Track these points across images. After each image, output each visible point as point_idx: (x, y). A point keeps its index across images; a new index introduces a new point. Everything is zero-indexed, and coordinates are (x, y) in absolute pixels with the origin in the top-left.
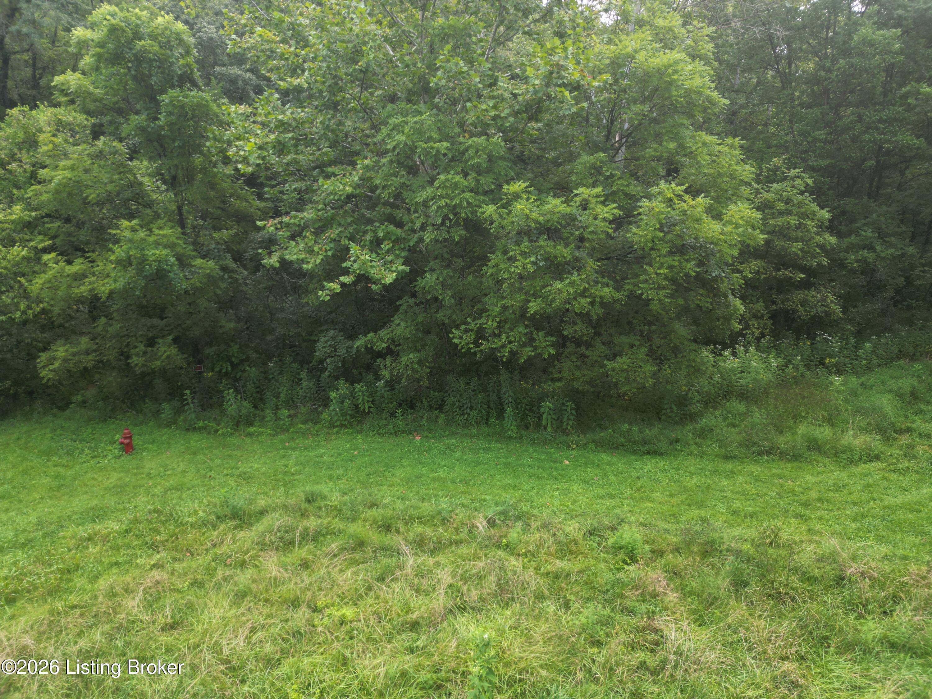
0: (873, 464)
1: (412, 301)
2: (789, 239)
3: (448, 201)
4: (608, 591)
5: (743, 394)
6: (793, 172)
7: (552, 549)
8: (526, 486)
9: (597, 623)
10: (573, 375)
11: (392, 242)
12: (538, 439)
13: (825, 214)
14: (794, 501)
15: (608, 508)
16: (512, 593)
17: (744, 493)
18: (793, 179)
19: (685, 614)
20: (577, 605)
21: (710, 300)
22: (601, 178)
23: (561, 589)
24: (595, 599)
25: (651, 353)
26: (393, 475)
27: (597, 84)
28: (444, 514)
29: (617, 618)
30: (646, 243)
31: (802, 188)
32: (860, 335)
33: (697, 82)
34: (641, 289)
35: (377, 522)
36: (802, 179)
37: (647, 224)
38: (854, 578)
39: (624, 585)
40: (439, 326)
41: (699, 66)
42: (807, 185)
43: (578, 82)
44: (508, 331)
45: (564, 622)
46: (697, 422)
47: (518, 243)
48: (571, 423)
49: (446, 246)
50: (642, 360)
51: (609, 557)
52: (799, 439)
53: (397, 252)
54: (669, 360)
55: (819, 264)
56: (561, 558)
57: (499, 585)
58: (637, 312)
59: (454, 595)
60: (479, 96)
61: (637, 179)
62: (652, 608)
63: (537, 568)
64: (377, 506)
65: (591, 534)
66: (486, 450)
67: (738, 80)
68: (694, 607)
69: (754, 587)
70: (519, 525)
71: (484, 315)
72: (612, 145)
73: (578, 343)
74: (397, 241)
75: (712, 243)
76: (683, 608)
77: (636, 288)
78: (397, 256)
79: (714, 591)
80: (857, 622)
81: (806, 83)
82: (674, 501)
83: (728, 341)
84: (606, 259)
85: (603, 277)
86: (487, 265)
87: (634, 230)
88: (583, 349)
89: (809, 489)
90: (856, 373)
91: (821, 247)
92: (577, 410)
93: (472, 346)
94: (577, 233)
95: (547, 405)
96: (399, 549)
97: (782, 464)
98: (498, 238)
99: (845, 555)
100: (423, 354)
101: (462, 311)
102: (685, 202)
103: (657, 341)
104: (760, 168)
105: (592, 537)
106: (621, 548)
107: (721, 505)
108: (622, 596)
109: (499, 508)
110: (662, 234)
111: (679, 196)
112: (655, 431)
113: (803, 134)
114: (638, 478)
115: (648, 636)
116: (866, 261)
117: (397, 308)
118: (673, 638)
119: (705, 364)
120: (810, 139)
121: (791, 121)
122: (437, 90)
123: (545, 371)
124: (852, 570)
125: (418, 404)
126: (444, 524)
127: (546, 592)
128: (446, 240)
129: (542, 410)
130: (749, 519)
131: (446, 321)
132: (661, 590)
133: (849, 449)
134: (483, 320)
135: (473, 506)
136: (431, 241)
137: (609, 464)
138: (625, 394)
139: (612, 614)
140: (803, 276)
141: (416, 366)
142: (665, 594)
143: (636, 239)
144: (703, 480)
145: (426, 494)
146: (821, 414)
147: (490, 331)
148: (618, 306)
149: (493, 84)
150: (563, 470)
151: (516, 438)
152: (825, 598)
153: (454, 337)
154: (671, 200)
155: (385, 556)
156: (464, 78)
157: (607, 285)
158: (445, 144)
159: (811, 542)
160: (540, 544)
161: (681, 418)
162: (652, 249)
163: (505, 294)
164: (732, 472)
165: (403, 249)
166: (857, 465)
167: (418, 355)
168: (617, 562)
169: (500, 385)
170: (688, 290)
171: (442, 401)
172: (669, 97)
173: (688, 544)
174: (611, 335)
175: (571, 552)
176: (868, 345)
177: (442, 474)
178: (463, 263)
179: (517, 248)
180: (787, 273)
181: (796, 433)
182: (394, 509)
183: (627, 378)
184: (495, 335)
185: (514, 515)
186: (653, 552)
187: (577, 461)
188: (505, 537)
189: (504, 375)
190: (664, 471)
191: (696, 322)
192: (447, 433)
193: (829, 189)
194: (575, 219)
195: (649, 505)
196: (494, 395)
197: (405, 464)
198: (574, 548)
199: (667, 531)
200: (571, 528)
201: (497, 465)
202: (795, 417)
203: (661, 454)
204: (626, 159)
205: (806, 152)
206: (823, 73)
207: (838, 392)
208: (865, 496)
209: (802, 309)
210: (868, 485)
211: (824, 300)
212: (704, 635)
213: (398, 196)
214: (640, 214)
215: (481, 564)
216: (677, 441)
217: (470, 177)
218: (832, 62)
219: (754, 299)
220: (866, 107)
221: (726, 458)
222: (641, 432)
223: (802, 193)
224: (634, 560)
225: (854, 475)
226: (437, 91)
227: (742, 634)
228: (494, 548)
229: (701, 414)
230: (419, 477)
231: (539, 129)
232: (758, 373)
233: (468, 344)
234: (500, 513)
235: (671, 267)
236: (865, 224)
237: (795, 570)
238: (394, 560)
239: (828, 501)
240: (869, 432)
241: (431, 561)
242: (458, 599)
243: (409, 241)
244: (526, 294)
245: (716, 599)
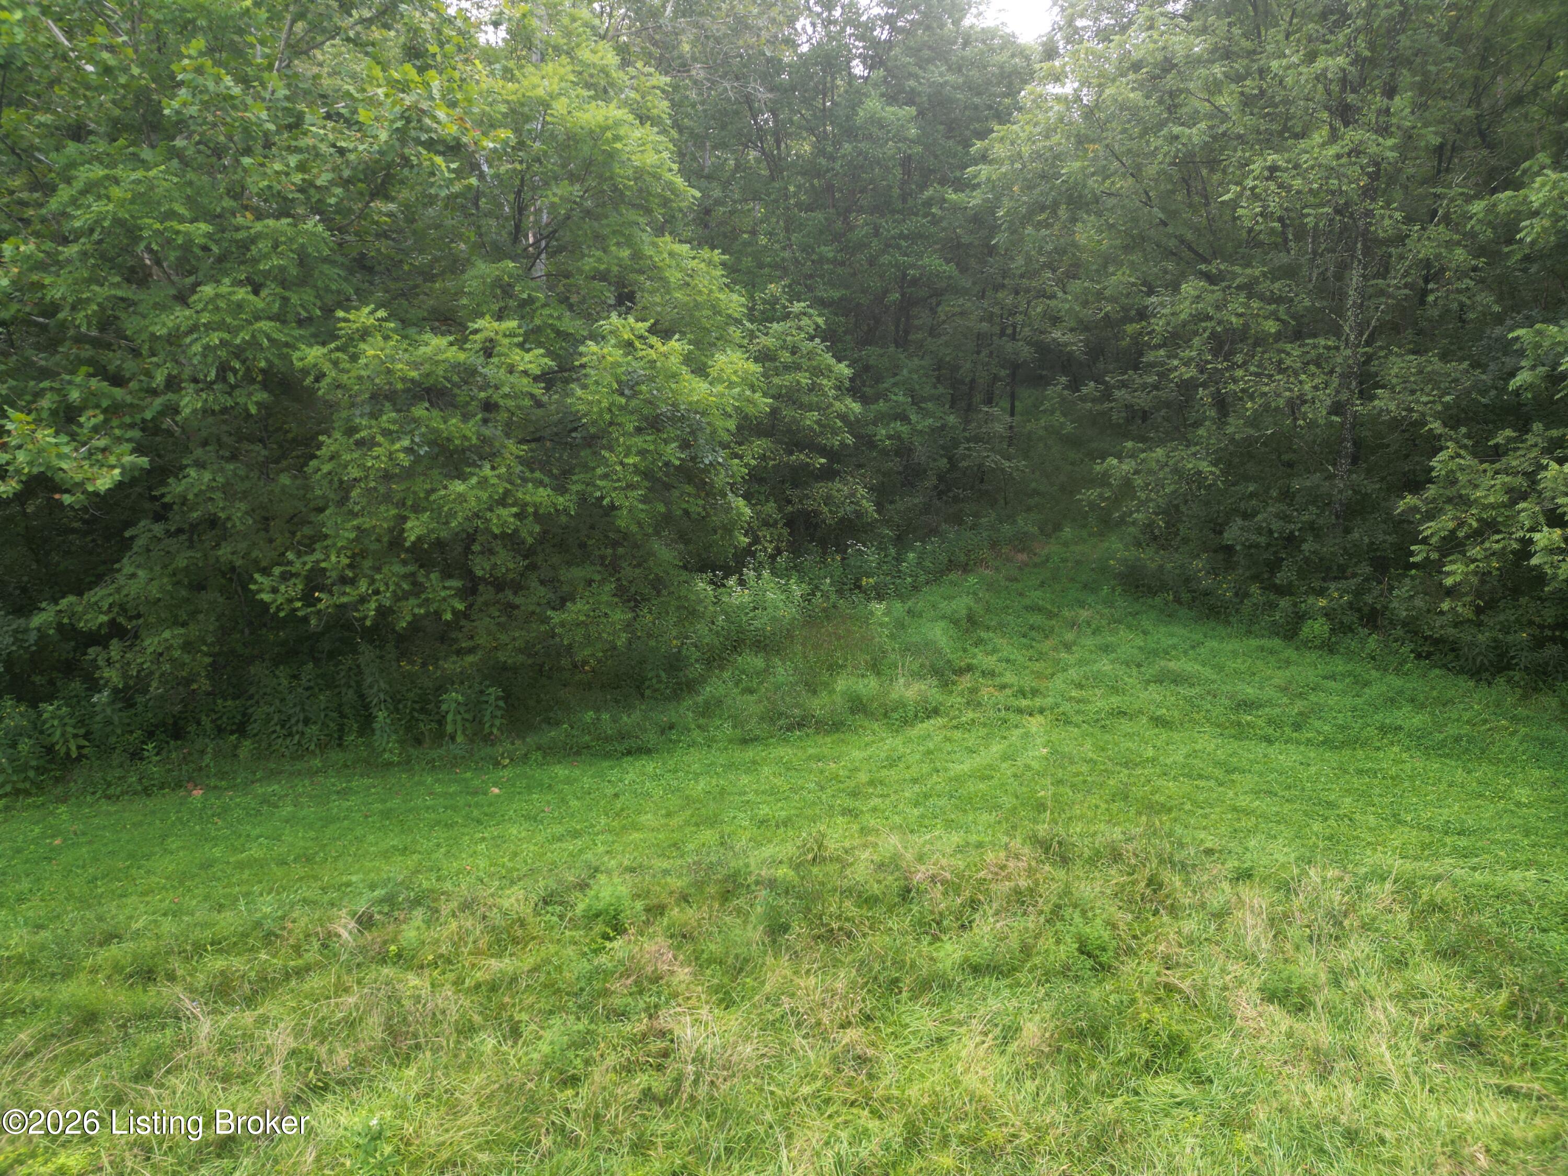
0: (932, 721)
1: (158, 529)
2: (802, 406)
3: (226, 336)
4: (582, 990)
5: (759, 641)
6: (798, 307)
7: (483, 944)
8: (426, 845)
9: (569, 1047)
10: (496, 639)
11: (105, 411)
12: (441, 758)
13: (844, 370)
14: (839, 791)
15: (571, 855)
16: (415, 1036)
17: (773, 792)
18: (798, 316)
19: (703, 997)
20: (533, 1027)
21: (701, 502)
22: (513, 303)
23: (502, 1007)
24: (562, 1009)
25: (620, 591)
26: (148, 872)
27: (491, 145)
28: (268, 924)
29: (601, 1030)
30: (600, 413)
31: (812, 331)
32: (900, 541)
33: (651, 159)
34: (600, 489)
35: (123, 968)
36: (810, 316)
37: (597, 383)
38: (922, 887)
39: (607, 974)
40: (224, 575)
41: (649, 133)
42: (818, 326)
43: (457, 139)
44: (369, 572)
45: (513, 1061)
46: (698, 693)
47: (374, 415)
48: (497, 722)
49: (225, 422)
50: (609, 604)
51: (578, 934)
52: (838, 699)
53: (117, 432)
54: (648, 600)
55: (843, 444)
56: (499, 955)
57: (390, 1029)
58: (592, 527)
59: (302, 1069)
60: (268, 145)
61: (571, 307)
62: (654, 999)
63: (458, 982)
64: (119, 937)
65: (546, 903)
66: (344, 793)
67: (709, 160)
68: (716, 981)
69: (798, 928)
70: (419, 914)
71: (318, 546)
72: (525, 249)
73: (499, 585)
74: (114, 410)
75: (696, 412)
76: (700, 988)
77: (590, 489)
78: (119, 440)
79: (742, 951)
80: (931, 948)
81: (803, 174)
82: (675, 822)
83: (732, 564)
84: (534, 440)
85: (532, 471)
86: (316, 457)
87: (579, 392)
88: (509, 595)
89: (857, 769)
90: (901, 597)
91: (843, 417)
92: (506, 698)
93: (299, 604)
94: (483, 395)
95: (452, 699)
96: (177, 1011)
97: (820, 739)
98: (332, 406)
99: (909, 856)
100: (194, 631)
101: (271, 541)
102: (652, 347)
103: (628, 571)
104: (752, 298)
105: (550, 908)
106: (597, 915)
107: (743, 815)
108: (606, 993)
109: (379, 893)
110: (623, 401)
111: (641, 337)
112: (636, 716)
113: (804, 249)
114: (616, 795)
115: (651, 1047)
116: (899, 438)
117: (126, 545)
118: (689, 1038)
119: (701, 601)
120: (815, 257)
121: (787, 230)
122: (178, 122)
123: (443, 639)
124: (919, 876)
125: (192, 728)
126: (270, 943)
127: (477, 1019)
128: (224, 410)
129: (444, 707)
130: (782, 829)
131: (239, 563)
132: (666, 967)
133: (901, 704)
134: (318, 555)
135: (326, 898)
136: (195, 411)
137: (569, 781)
138: (585, 663)
139: (593, 1026)
140: (823, 461)
141: (177, 654)
142: (672, 973)
143: (582, 408)
144: (714, 782)
145: (225, 896)
146: (863, 658)
147: (334, 574)
148: (564, 519)
149: (296, 125)
150: (490, 805)
151: (399, 763)
152: (890, 924)
153: (260, 591)
154: (630, 344)
155: (147, 1030)
156: (234, 107)
157: (541, 483)
158: (204, 227)
159: (865, 846)
160: (459, 941)
161: (675, 691)
162: (611, 424)
163: (357, 508)
164: (754, 762)
165: (132, 426)
166: (912, 726)
167: (182, 631)
168: (593, 940)
169: (360, 673)
170: (668, 487)
171: (244, 715)
172: (611, 178)
173: (699, 885)
174: (553, 567)
175: (515, 941)
176: (911, 555)
177: (255, 852)
178: (265, 452)
179: (373, 422)
180: (802, 457)
181: (834, 691)
182: (158, 937)
183: (587, 637)
184: (343, 580)
185: (407, 899)
186: (648, 910)
187: (513, 785)
188: (394, 940)
189: (367, 654)
190: (656, 777)
191: (683, 537)
192: (258, 775)
193: (845, 333)
194: (474, 372)
195: (636, 836)
196: (351, 692)
197: (174, 846)
198: (520, 933)
199: (666, 872)
200: (513, 900)
201: (366, 817)
202: (830, 668)
203: (648, 752)
204: (548, 275)
205: (811, 276)
206: (823, 161)
207: (881, 625)
208: (926, 768)
209: (826, 509)
210: (930, 752)
211: (853, 495)
212: (734, 1020)
213: (106, 322)
214: (583, 366)
215: (351, 1000)
216: (671, 727)
217: (264, 293)
218: (834, 145)
219: (762, 498)
220: (883, 215)
221: (745, 742)
222: (615, 721)
223: (811, 338)
224: (619, 929)
225: (910, 740)
226: (180, 125)
227: (787, 1003)
228: (374, 966)
229: (702, 680)
230: (207, 865)
231: (390, 215)
232: (776, 608)
233: (290, 601)
234: (381, 901)
235: (642, 453)
236: (895, 384)
237: (847, 892)
238: (168, 1032)
239: (881, 783)
240: (922, 677)
241: (248, 1018)
242: (311, 1073)
243: (143, 409)
244: (397, 506)
245: (746, 961)
